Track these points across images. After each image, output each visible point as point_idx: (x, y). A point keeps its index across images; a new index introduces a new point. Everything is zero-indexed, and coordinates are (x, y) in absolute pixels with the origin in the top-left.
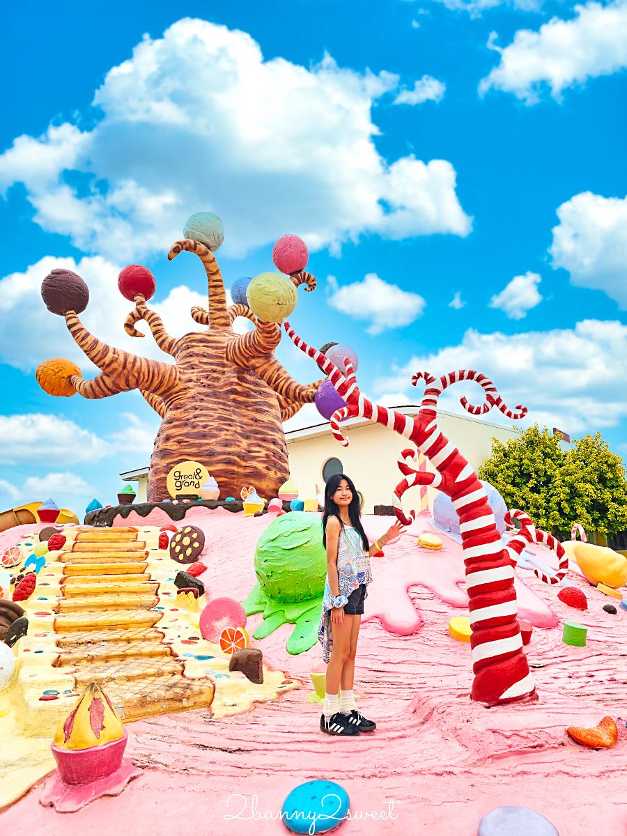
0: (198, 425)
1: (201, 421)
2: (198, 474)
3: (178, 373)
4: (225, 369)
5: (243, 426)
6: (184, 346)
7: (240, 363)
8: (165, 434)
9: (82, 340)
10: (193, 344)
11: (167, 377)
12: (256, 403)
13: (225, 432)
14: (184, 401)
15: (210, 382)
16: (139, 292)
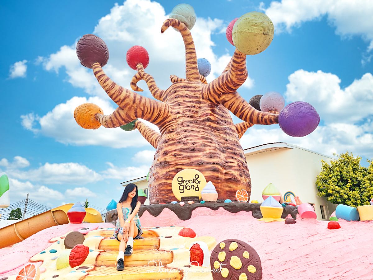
0: (188, 143)
1: (190, 140)
2: (197, 179)
3: (170, 108)
4: (202, 105)
5: (219, 143)
6: (172, 91)
7: (213, 100)
8: (163, 150)
9: (104, 82)
10: (179, 89)
11: (163, 110)
12: (224, 129)
13: (209, 147)
14: (174, 127)
15: (192, 114)
16: (140, 62)
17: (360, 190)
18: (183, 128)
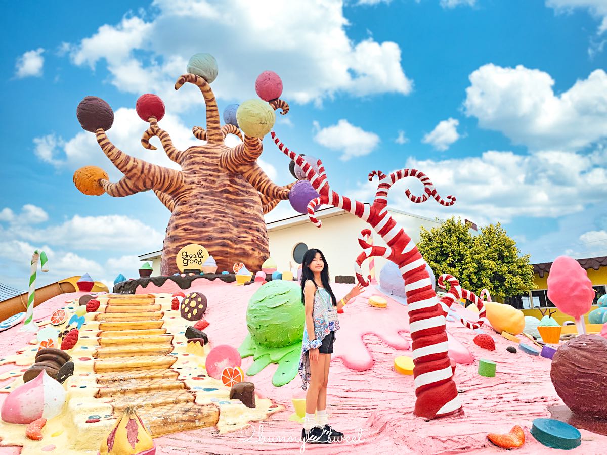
0: (199, 217)
1: (202, 214)
2: (200, 254)
3: (184, 177)
4: (220, 174)
5: (234, 217)
6: (188, 156)
7: (231, 169)
8: (174, 223)
9: (109, 152)
10: (195, 155)
11: (175, 180)
12: (244, 200)
13: (220, 222)
14: (188, 198)
15: (209, 184)
16: (153, 115)
17: (461, 267)
18: (197, 200)
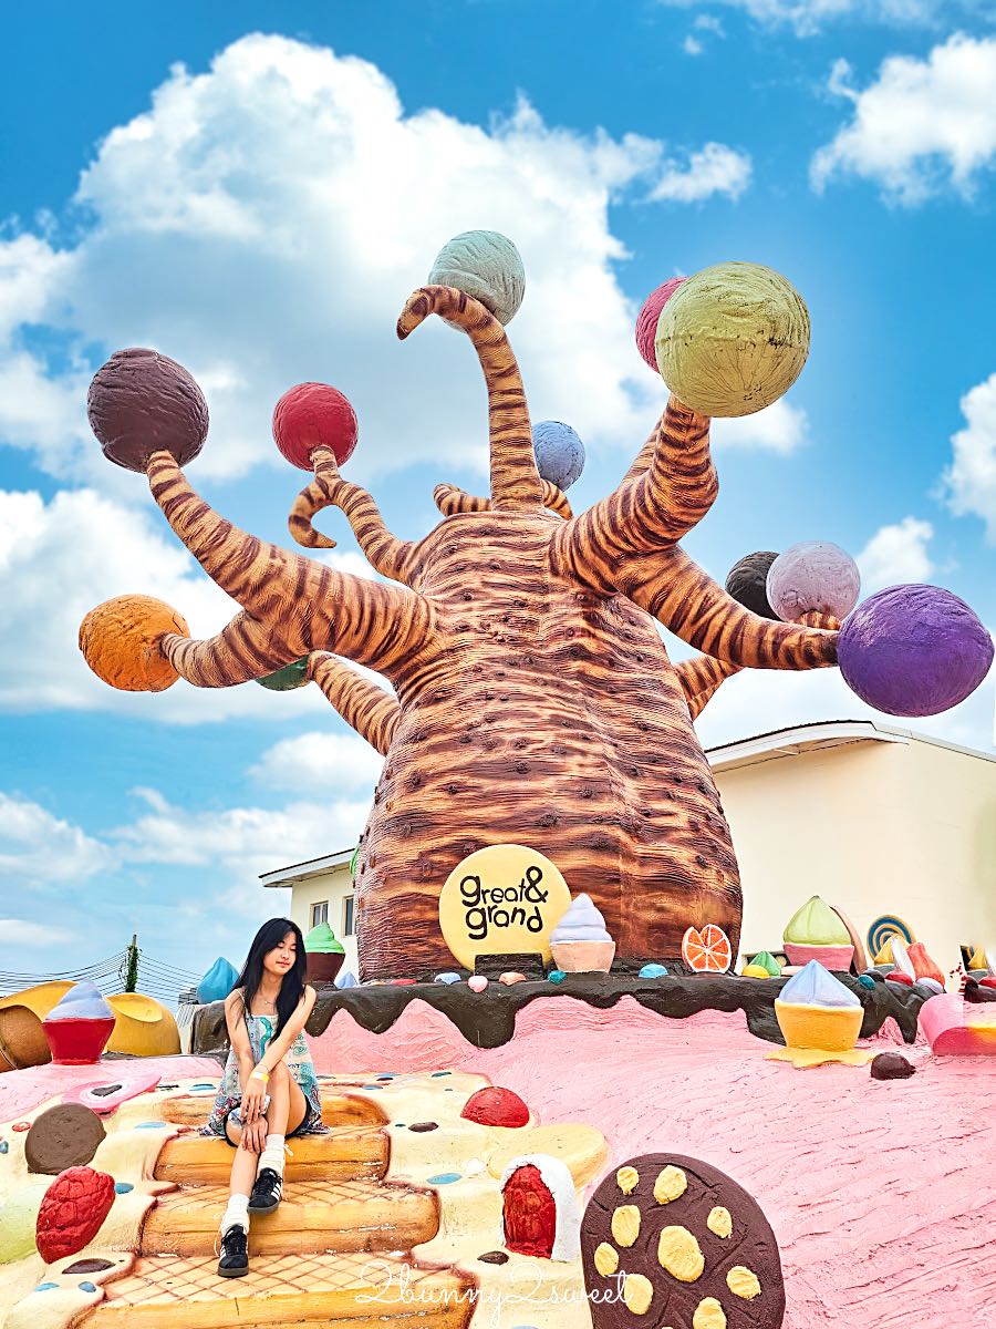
0: (502, 742)
1: (510, 730)
2: (533, 884)
3: (433, 612)
4: (550, 598)
5: (615, 741)
6: (439, 548)
7: (590, 578)
8: (409, 769)
9: (189, 524)
10: (464, 540)
11: (407, 619)
12: (634, 684)
13: (578, 758)
14: (449, 682)
15: (515, 632)
16: (322, 442)
18: (483, 685)
